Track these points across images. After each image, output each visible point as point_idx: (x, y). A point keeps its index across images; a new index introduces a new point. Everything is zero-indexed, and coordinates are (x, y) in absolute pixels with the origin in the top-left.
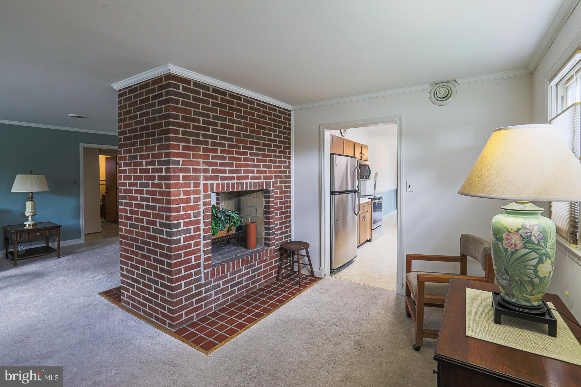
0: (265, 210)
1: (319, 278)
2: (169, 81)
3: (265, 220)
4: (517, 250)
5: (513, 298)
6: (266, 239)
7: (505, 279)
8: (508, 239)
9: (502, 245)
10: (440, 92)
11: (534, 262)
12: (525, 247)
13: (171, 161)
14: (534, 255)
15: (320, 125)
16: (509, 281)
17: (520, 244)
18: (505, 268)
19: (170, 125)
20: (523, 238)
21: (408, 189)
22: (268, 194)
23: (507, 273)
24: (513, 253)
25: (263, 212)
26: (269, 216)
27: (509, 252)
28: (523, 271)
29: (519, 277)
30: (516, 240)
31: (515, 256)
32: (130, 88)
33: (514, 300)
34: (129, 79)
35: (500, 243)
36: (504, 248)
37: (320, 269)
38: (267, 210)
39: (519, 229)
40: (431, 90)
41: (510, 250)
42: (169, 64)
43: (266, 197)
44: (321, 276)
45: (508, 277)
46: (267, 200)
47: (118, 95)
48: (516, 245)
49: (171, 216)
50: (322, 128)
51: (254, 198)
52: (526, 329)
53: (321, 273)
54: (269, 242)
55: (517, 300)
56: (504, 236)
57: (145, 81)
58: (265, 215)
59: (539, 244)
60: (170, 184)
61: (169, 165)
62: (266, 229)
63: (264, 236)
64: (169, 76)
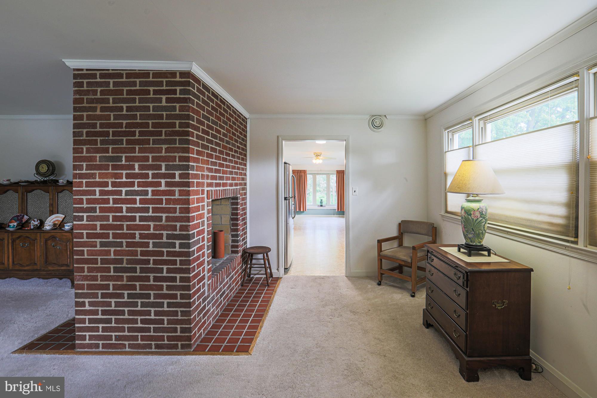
0: (231, 217)
1: (278, 278)
2: (188, 80)
3: (232, 228)
4: (478, 219)
5: (474, 243)
6: (233, 246)
7: (472, 234)
8: (474, 214)
9: (471, 217)
10: (376, 122)
11: (484, 223)
12: (481, 217)
13: (190, 166)
14: (484, 220)
15: (278, 136)
16: (474, 234)
17: (479, 216)
18: (472, 229)
19: (189, 127)
20: (480, 213)
21: (354, 193)
22: (236, 201)
23: (473, 230)
24: (476, 220)
25: (229, 219)
26: (237, 223)
27: (474, 220)
28: (480, 228)
29: (478, 231)
30: (477, 214)
31: (477, 222)
32: (107, 72)
33: (474, 244)
34: (104, 62)
35: (470, 217)
36: (472, 218)
37: (278, 270)
38: (235, 217)
39: (478, 209)
40: (369, 120)
41: (475, 219)
42: (194, 63)
43: (233, 204)
44: (280, 276)
45: (473, 233)
46: (234, 206)
47: (73, 74)
48: (477, 216)
49: (189, 225)
50: (280, 139)
51: (218, 205)
52: (479, 256)
53: (280, 274)
54: (237, 249)
55: (476, 243)
56: (472, 213)
57: (139, 70)
58: (231, 222)
59: (485, 215)
60: (189, 191)
61: (188, 170)
62: (233, 236)
63: (231, 244)
64: (187, 74)
